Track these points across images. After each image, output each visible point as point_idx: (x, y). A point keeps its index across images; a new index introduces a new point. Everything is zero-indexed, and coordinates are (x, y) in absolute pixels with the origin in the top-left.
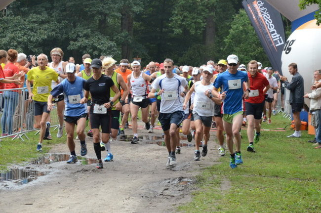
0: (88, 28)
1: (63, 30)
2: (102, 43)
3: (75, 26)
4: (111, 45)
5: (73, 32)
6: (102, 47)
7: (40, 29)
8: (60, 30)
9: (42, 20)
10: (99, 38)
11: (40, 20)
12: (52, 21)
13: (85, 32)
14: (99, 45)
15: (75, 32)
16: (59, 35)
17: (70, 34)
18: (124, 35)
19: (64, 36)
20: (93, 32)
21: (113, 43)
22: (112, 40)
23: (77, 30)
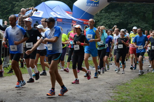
0: (137, 18)
1: (126, 19)
2: (143, 25)
3: (131, 18)
4: (146, 26)
5: (130, 20)
6: (142, 27)
7: (116, 19)
8: (124, 19)
9: (117, 15)
10: (141, 23)
11: (116, 15)
12: (121, 15)
13: (135, 20)
14: (141, 26)
15: (131, 20)
16: (124, 21)
17: (129, 21)
18: (152, 21)
19: (126, 22)
20: (139, 20)
21: (147, 25)
22: (147, 24)
23: (132, 19)
